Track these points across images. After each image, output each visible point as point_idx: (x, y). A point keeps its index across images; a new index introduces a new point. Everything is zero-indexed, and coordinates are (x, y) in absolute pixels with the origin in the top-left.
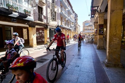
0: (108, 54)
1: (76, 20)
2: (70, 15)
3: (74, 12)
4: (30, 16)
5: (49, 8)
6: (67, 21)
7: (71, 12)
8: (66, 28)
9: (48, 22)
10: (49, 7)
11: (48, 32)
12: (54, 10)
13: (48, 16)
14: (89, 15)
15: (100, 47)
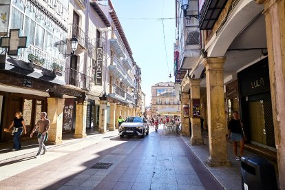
0: (211, 147)
1: (137, 80)
2: (127, 70)
3: (134, 64)
4: (61, 75)
5: (91, 57)
6: (121, 83)
7: (130, 63)
8: (119, 101)
9: (87, 86)
10: (90, 54)
11: (85, 108)
12: (101, 62)
13: (88, 75)
14: (170, 77)
15: (196, 142)
